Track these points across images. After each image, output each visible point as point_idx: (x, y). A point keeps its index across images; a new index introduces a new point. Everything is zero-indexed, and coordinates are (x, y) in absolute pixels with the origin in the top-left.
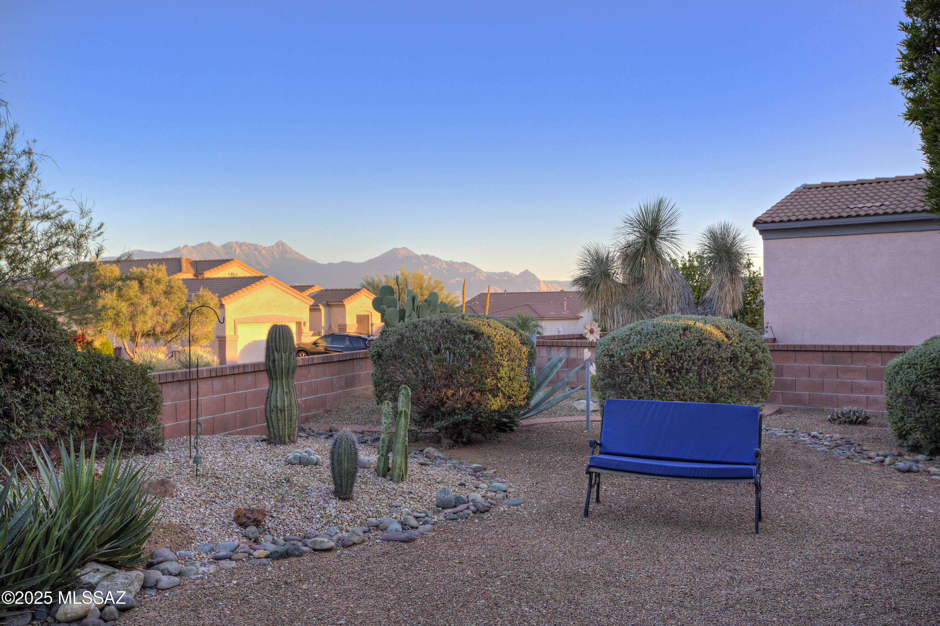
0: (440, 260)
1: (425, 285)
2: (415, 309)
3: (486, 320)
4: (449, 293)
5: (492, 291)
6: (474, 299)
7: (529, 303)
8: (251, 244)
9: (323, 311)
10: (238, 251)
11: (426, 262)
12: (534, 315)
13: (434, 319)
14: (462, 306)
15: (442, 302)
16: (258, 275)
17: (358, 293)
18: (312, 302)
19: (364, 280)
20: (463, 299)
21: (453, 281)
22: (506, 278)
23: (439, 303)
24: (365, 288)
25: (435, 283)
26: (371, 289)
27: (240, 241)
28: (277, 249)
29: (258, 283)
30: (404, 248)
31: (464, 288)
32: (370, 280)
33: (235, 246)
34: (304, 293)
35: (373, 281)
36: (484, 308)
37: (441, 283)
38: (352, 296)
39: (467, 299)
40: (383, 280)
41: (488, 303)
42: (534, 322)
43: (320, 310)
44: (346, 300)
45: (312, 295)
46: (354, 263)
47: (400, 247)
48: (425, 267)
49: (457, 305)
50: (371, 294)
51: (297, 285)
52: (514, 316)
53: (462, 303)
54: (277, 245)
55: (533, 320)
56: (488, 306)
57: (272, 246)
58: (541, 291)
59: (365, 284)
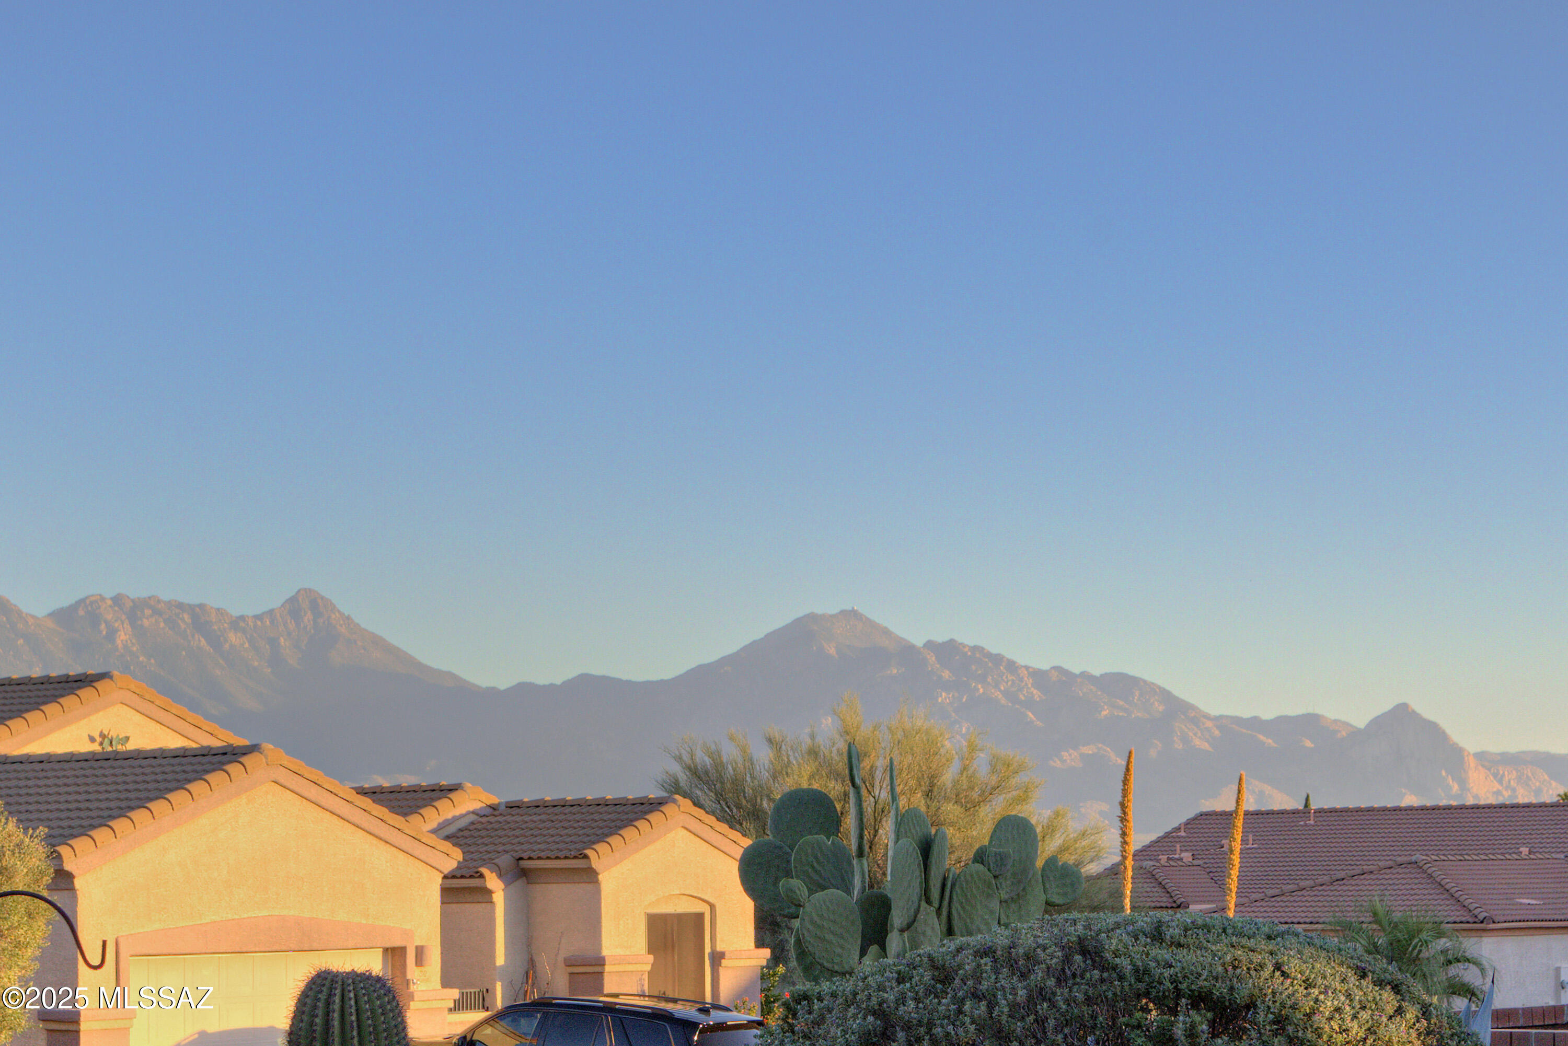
0: (1012, 666)
1: (948, 777)
2: (935, 894)
3: (1263, 945)
4: (1057, 814)
5: (1250, 803)
6: (1167, 841)
7: (1417, 857)
8: (180, 606)
9: (499, 898)
10: (123, 636)
11: (946, 674)
12: (1446, 911)
13: (1027, 941)
14: (1115, 872)
15: (1051, 862)
16: (216, 743)
17: (654, 817)
18: (452, 858)
19: (679, 759)
20: (1125, 843)
21: (1070, 758)
22: (1308, 744)
23: (1040, 863)
24: (685, 795)
25: (994, 770)
26: (708, 799)
27: (133, 594)
28: (292, 625)
29: (215, 778)
30: (852, 615)
31: (1125, 792)
32: (703, 759)
33: (109, 617)
34: (415, 819)
35: (719, 765)
36: (1218, 878)
37: (1021, 768)
38: (628, 832)
39: (1139, 839)
40: (763, 756)
41: (1236, 859)
42: (1443, 943)
43: (489, 892)
44: (601, 847)
45: (452, 829)
46: (628, 683)
47: (833, 611)
48: (944, 697)
49: (1092, 869)
50: (711, 820)
51: (385, 782)
52: (1352, 917)
53: (1117, 859)
54: (293, 606)
55: (1440, 935)
56: (1235, 873)
57: (271, 612)
58: (1470, 801)
59: (683, 778)
